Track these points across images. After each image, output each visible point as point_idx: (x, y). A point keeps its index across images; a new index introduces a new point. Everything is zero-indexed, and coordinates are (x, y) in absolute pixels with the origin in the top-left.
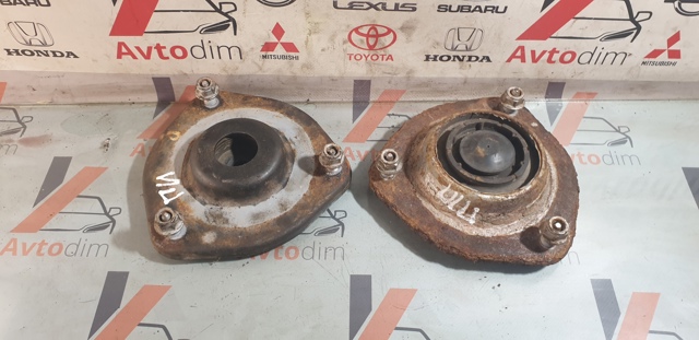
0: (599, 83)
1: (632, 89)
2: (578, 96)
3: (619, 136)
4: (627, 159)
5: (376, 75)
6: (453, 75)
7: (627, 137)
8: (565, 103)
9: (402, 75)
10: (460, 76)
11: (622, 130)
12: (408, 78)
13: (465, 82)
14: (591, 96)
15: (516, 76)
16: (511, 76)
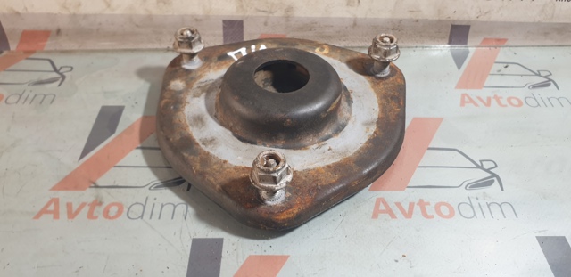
0: (508, 26)
1: (546, 34)
2: (486, 42)
3: (539, 80)
4: (554, 101)
5: (248, 14)
6: (339, 15)
7: (550, 80)
8: (472, 48)
9: (279, 13)
10: (348, 16)
11: (542, 74)
12: (287, 18)
13: (355, 24)
14: (501, 42)
15: (414, 16)
16: (407, 16)
